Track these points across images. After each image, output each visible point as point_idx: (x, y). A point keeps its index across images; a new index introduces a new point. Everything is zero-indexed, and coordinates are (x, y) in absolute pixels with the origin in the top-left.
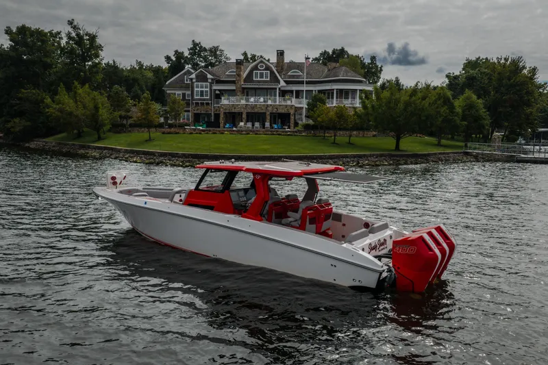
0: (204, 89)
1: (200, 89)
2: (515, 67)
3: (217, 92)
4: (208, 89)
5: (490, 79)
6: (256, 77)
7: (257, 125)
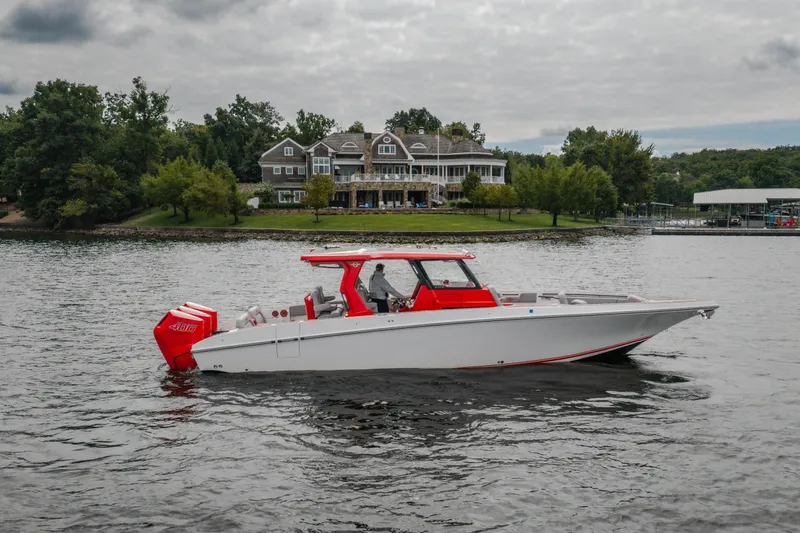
0: (324, 165)
1: (319, 165)
2: (632, 140)
3: (337, 168)
4: (329, 165)
5: (607, 153)
6: (381, 151)
7: (398, 204)
